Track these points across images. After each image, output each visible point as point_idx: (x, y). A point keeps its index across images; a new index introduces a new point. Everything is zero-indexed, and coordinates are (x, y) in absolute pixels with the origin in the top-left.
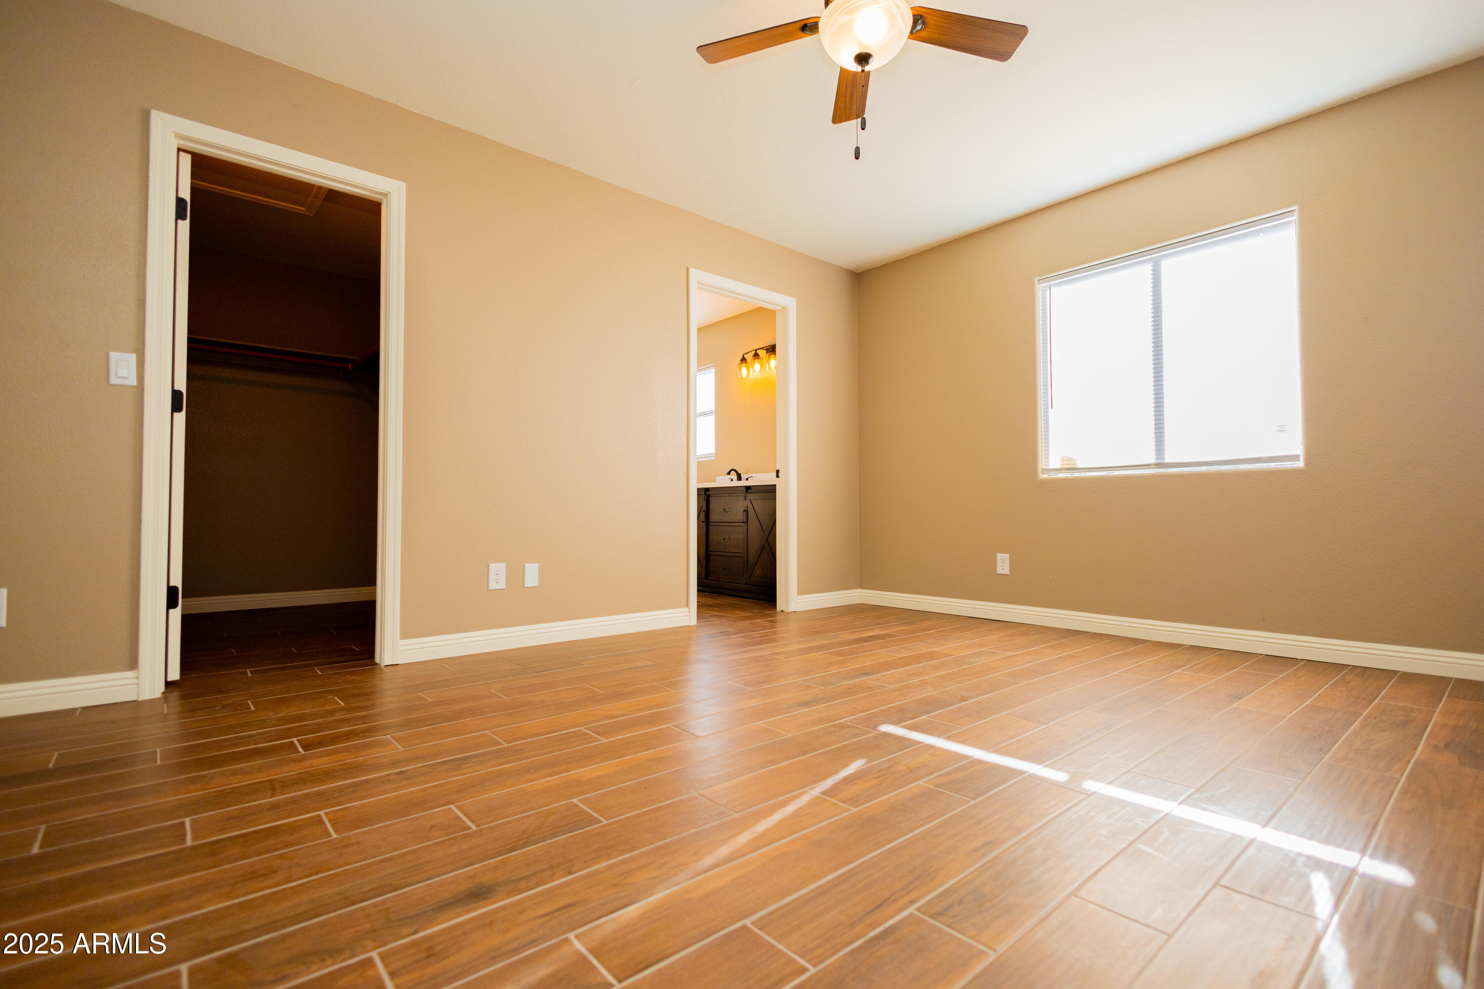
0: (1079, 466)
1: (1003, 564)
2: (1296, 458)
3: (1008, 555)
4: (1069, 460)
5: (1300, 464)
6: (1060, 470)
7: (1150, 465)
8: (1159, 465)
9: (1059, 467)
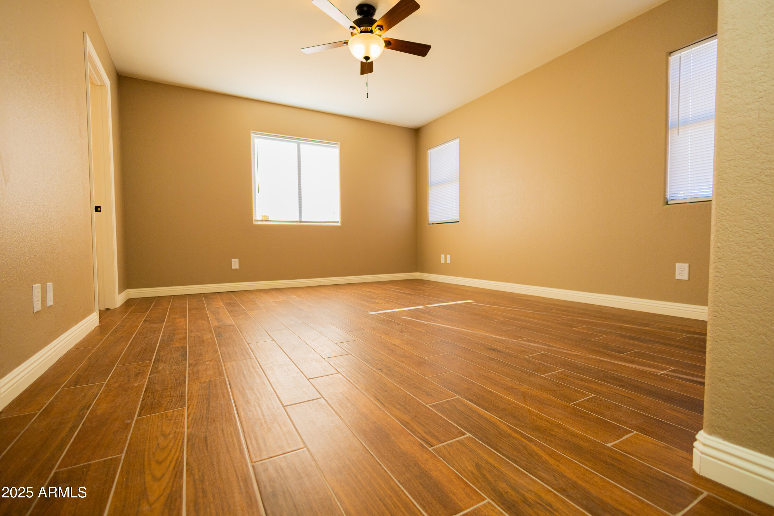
0: (270, 220)
1: (235, 264)
2: (338, 222)
3: (238, 259)
4: (265, 216)
5: (339, 224)
6: (262, 220)
7: (297, 221)
8: (301, 222)
9: (261, 219)
